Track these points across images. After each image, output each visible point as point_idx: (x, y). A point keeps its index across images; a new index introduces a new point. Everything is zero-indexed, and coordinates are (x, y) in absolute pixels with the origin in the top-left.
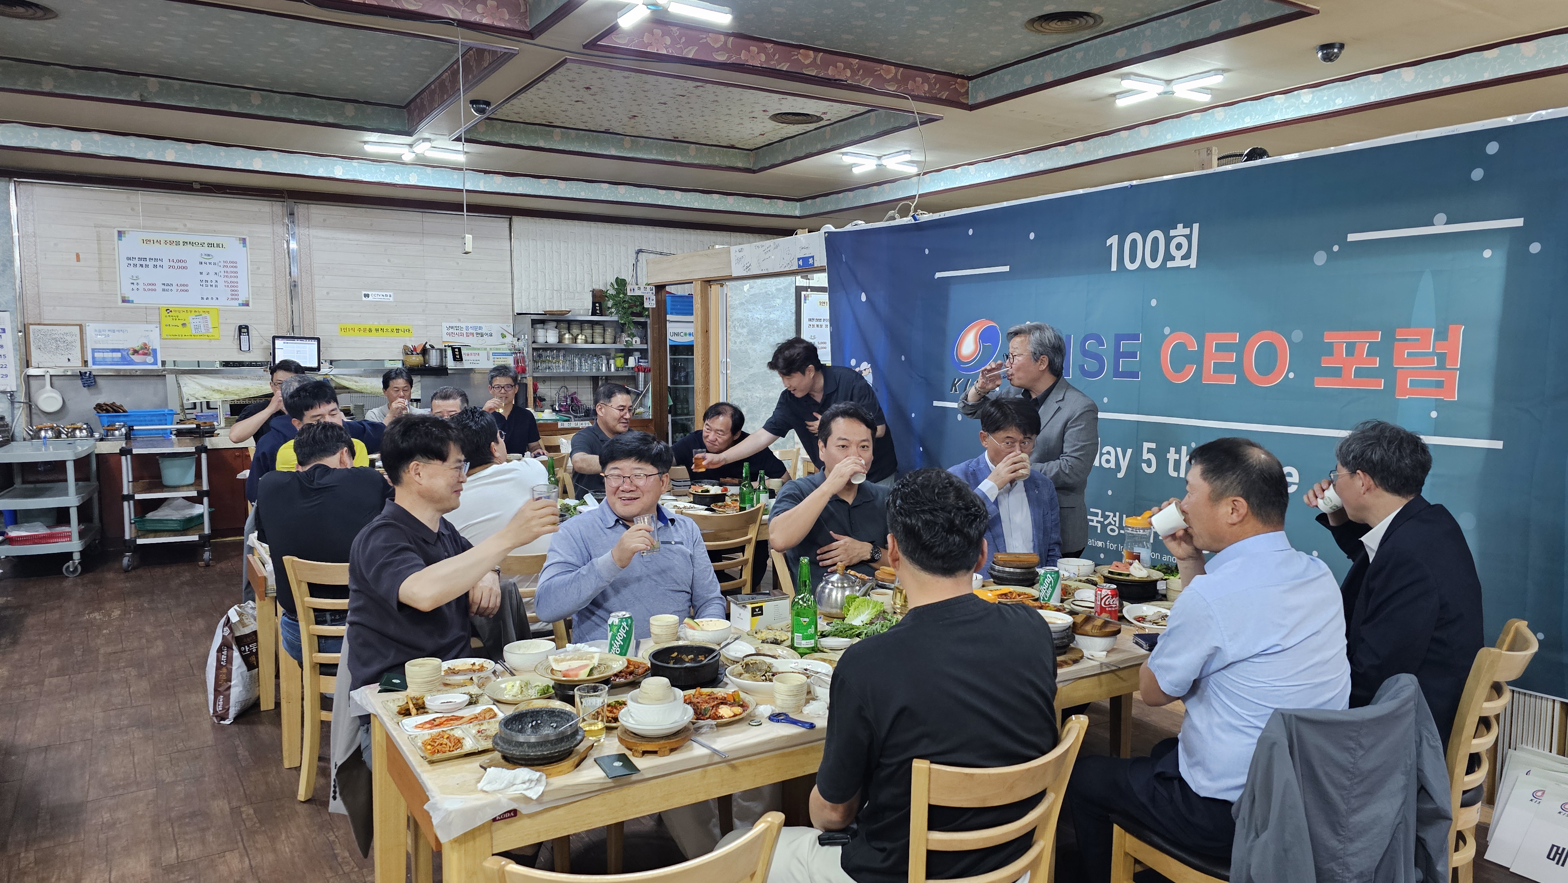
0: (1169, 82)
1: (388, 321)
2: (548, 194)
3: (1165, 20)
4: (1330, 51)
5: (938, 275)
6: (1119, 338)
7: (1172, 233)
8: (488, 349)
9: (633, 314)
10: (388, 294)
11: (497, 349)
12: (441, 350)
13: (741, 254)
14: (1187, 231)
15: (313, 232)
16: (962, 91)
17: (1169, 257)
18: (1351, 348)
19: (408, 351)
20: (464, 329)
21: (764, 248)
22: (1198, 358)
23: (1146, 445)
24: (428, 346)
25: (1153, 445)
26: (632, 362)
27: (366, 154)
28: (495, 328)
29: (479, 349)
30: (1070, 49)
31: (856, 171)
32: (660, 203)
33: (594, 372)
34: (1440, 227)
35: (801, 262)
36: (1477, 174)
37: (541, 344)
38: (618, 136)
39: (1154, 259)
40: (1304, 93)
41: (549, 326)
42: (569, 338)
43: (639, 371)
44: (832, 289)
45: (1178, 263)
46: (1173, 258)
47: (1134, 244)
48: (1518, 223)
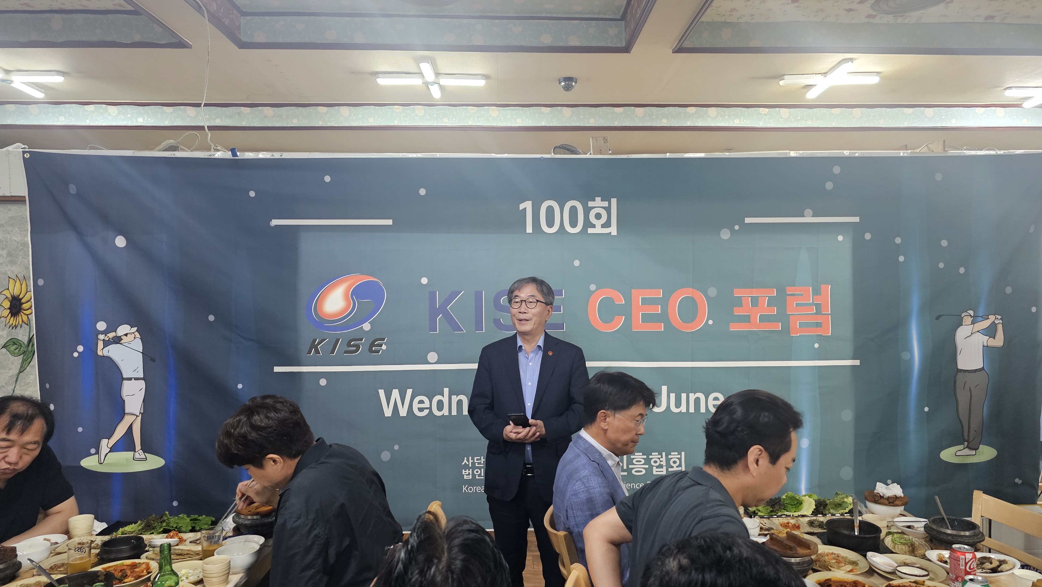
5: (275, 222)
7: (591, 204)
14: (606, 204)
17: (588, 224)
22: (626, 311)
34: (808, 219)
36: (829, 186)
39: (573, 224)
45: (598, 230)
46: (594, 226)
47: (550, 210)
48: (856, 219)
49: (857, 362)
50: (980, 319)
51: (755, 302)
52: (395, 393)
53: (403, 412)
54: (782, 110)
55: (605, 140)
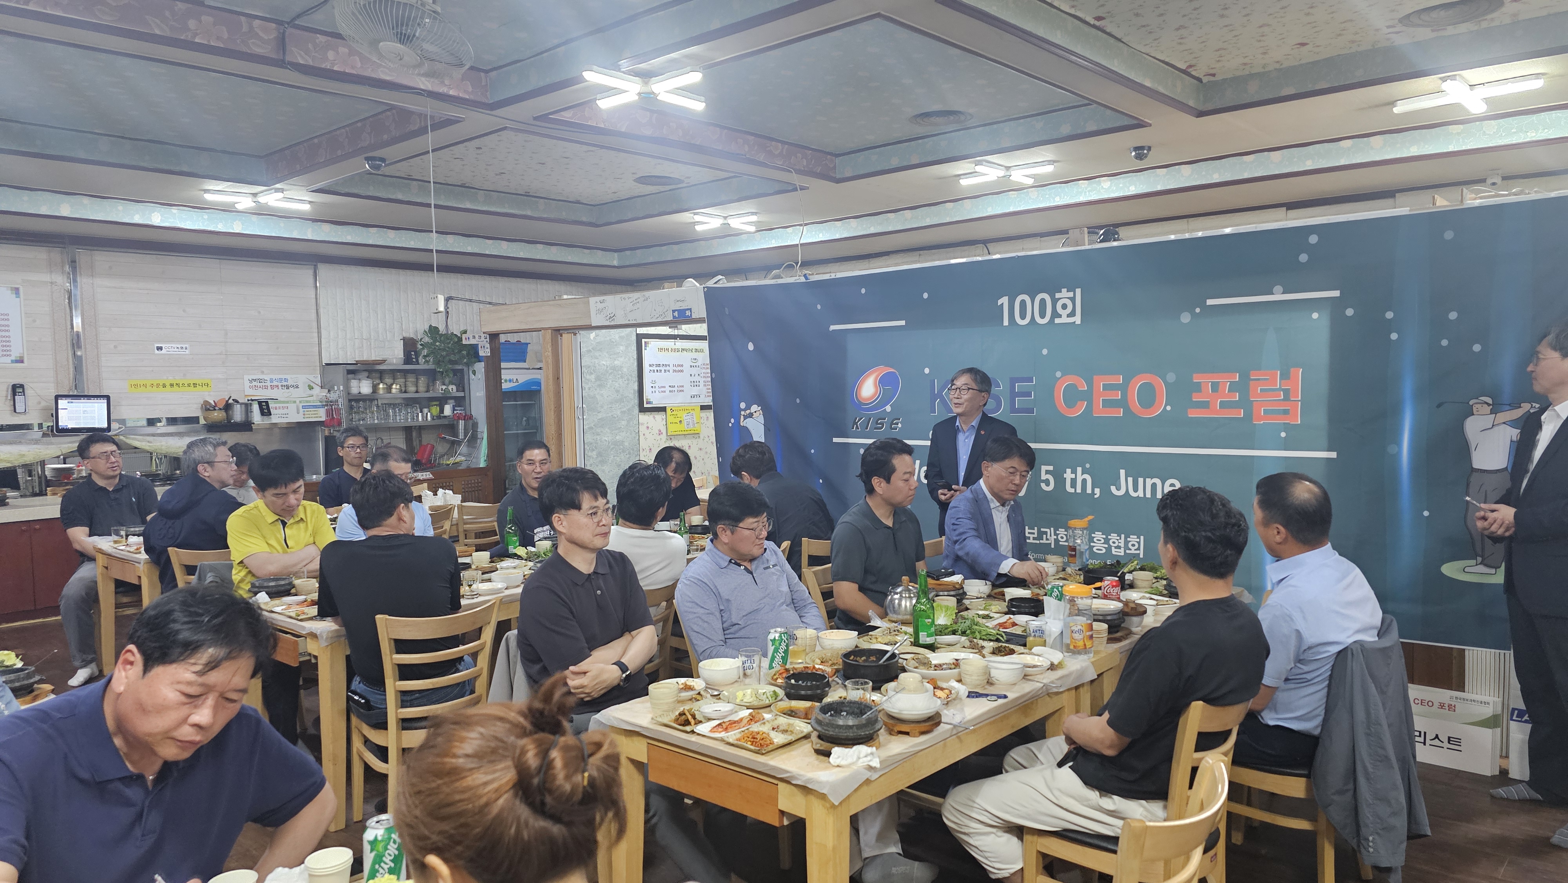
0: (1008, 168)
1: (185, 375)
2: (378, 243)
3: (1022, 121)
4: (1141, 152)
5: (832, 328)
6: (1013, 381)
7: (1058, 295)
8: (298, 402)
9: (452, 362)
10: (184, 346)
11: (307, 402)
12: (246, 405)
13: (603, 305)
14: (1071, 294)
15: (98, 281)
16: (832, 166)
17: (1054, 314)
18: (1215, 387)
19: (207, 407)
20: (268, 382)
21: (631, 300)
22: (1088, 396)
23: (1044, 468)
24: (231, 401)
25: (1051, 468)
26: (448, 410)
27: (206, 202)
28: (302, 379)
29: (287, 402)
30: (935, 138)
31: (698, 228)
32: (487, 252)
33: (410, 422)
34: (1278, 296)
35: (676, 314)
36: (1303, 258)
37: (355, 395)
38: (473, 190)
39: (1042, 315)
40: (1104, 180)
41: (360, 377)
42: (383, 388)
43: (459, 418)
44: (712, 338)
45: (1064, 320)
46: (1060, 316)
47: (1023, 303)
48: (1336, 293)
49: (1333, 455)
50: (1505, 407)
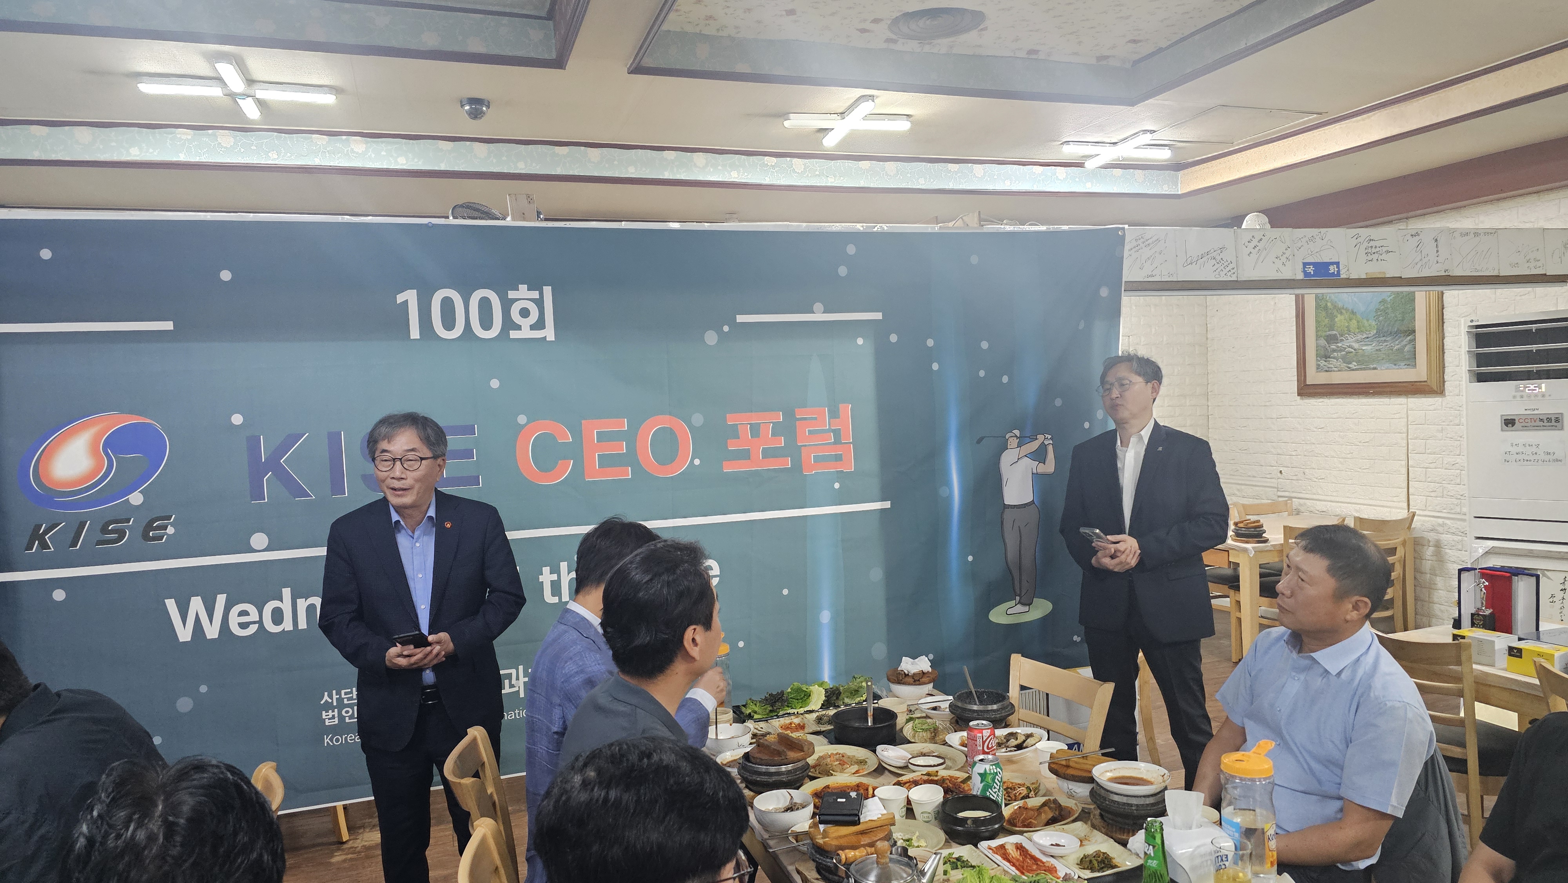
7: (512, 294)
14: (535, 295)
17: (509, 324)
22: (576, 451)
34: (819, 315)
36: (842, 271)
39: (486, 324)
45: (526, 333)
46: (519, 328)
47: (447, 305)
48: (878, 316)
49: (887, 505)
50: (1028, 440)
51: (755, 430)
52: (196, 604)
53: (212, 631)
54: (795, 160)
55: (529, 200)
